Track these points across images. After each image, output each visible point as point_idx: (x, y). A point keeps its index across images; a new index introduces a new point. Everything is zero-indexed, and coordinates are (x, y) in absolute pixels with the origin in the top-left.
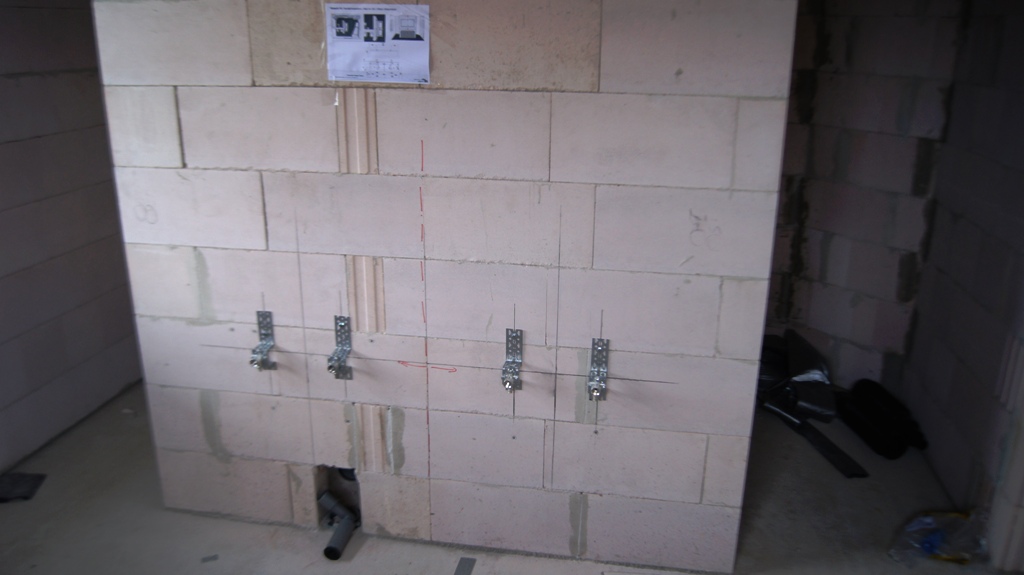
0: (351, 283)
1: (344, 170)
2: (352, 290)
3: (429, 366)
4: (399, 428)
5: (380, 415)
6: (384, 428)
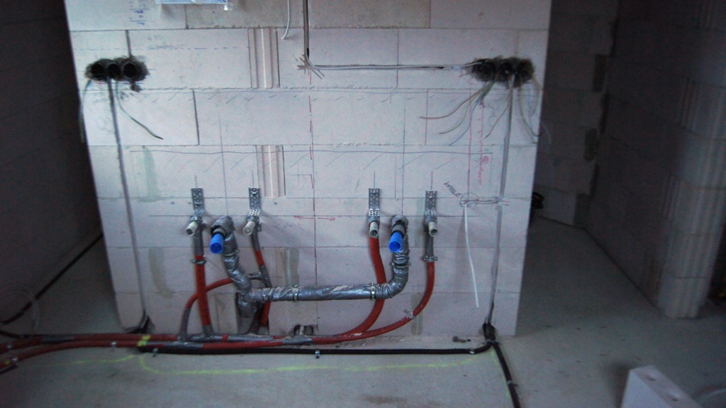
0: (261, 165)
1: (255, 86)
2: (261, 170)
3: (316, 218)
4: (295, 262)
5: (281, 254)
6: (285, 262)
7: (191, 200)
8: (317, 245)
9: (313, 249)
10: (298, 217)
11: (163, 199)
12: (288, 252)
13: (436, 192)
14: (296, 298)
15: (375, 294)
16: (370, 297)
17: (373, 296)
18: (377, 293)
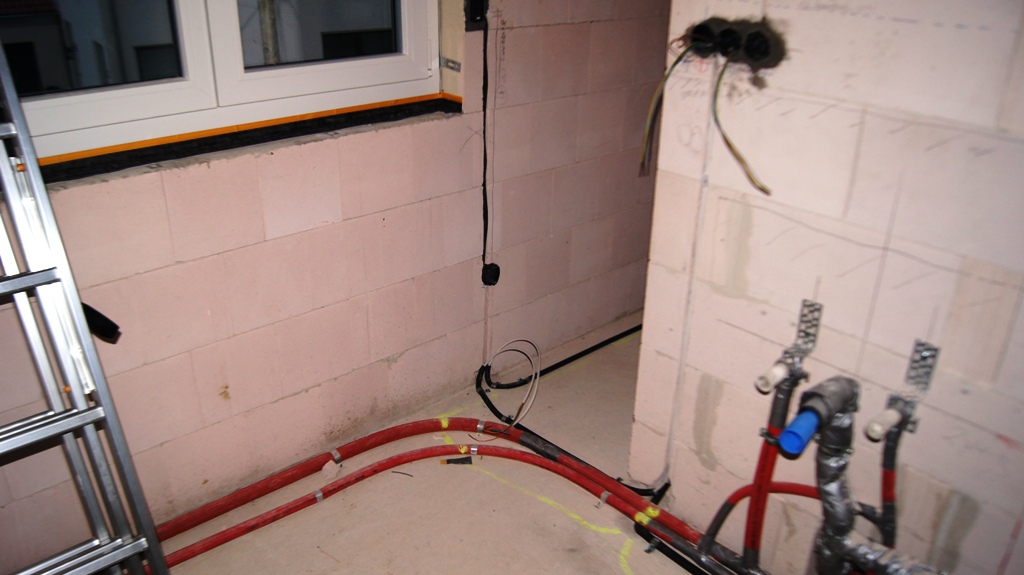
4: (963, 525)
10: (1008, 439)
11: (750, 299)
12: (956, 499)
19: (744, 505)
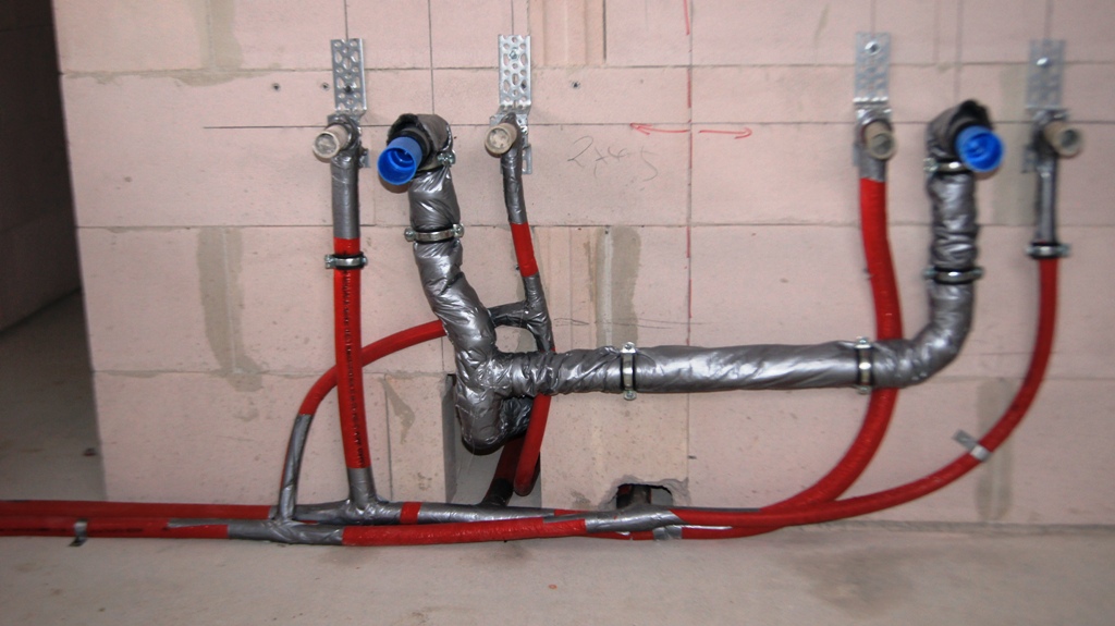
3: (695, 129)
4: (627, 271)
5: (587, 246)
6: (595, 276)
7: (328, 78)
8: (695, 219)
9: (685, 229)
10: (641, 126)
11: (250, 73)
12: (608, 241)
13: (1063, 43)
14: (628, 383)
15: (871, 372)
16: (856, 380)
17: (865, 379)
18: (879, 366)
19: (329, 408)
